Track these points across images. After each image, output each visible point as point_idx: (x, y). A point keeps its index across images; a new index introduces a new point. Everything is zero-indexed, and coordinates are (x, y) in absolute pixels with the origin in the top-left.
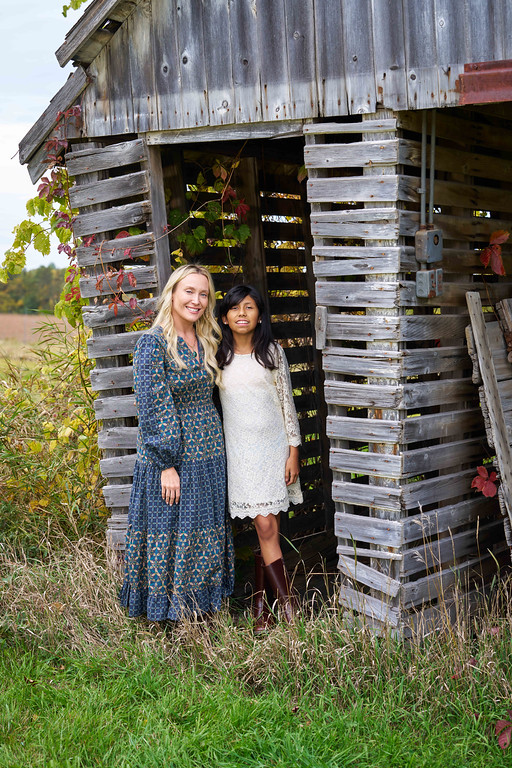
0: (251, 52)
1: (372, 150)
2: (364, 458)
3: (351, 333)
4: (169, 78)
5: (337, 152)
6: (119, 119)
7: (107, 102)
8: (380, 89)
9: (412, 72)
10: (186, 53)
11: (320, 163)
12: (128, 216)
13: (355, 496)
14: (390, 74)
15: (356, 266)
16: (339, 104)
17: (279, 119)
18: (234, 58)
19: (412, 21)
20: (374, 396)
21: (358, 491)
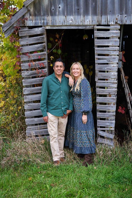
0: (80, 7)
1: (113, 33)
2: (106, 107)
3: (105, 77)
4: (54, 12)
5: (104, 33)
6: (37, 22)
7: (33, 17)
8: (117, 19)
9: (126, 15)
10: (60, 6)
11: (98, 36)
12: (39, 47)
13: (103, 116)
14: (120, 15)
15: (107, 61)
16: (105, 22)
17: (88, 24)
18: (74, 8)
19: (126, 4)
20: (110, 92)
21: (104, 115)
